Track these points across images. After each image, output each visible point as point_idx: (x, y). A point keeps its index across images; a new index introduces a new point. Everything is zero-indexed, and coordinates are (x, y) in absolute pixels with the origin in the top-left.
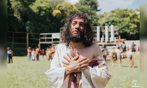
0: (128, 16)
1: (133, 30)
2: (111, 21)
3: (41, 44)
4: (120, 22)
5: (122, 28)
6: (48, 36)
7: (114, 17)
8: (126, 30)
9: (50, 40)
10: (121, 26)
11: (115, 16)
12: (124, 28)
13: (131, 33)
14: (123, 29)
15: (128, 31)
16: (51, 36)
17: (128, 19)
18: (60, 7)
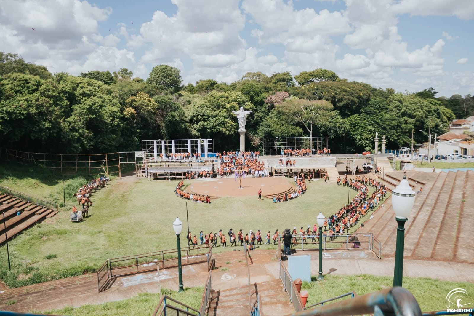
0: (224, 107)
1: (231, 129)
2: (202, 114)
3: (121, 164)
4: (213, 117)
5: (216, 125)
6: (130, 155)
7: (205, 108)
8: (221, 129)
9: (133, 160)
10: (215, 122)
11: (207, 106)
12: (218, 125)
13: (228, 132)
14: (217, 127)
15: (224, 130)
16: (134, 155)
17: (223, 113)
18: (132, 101)
